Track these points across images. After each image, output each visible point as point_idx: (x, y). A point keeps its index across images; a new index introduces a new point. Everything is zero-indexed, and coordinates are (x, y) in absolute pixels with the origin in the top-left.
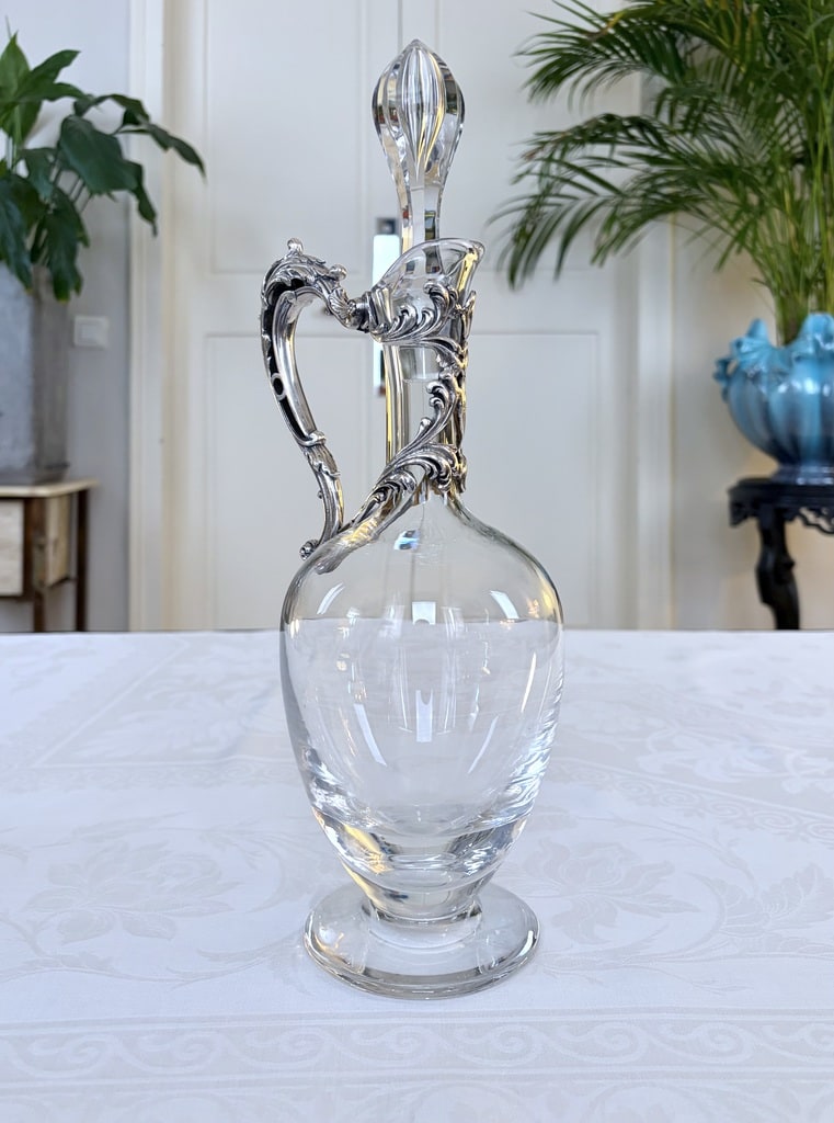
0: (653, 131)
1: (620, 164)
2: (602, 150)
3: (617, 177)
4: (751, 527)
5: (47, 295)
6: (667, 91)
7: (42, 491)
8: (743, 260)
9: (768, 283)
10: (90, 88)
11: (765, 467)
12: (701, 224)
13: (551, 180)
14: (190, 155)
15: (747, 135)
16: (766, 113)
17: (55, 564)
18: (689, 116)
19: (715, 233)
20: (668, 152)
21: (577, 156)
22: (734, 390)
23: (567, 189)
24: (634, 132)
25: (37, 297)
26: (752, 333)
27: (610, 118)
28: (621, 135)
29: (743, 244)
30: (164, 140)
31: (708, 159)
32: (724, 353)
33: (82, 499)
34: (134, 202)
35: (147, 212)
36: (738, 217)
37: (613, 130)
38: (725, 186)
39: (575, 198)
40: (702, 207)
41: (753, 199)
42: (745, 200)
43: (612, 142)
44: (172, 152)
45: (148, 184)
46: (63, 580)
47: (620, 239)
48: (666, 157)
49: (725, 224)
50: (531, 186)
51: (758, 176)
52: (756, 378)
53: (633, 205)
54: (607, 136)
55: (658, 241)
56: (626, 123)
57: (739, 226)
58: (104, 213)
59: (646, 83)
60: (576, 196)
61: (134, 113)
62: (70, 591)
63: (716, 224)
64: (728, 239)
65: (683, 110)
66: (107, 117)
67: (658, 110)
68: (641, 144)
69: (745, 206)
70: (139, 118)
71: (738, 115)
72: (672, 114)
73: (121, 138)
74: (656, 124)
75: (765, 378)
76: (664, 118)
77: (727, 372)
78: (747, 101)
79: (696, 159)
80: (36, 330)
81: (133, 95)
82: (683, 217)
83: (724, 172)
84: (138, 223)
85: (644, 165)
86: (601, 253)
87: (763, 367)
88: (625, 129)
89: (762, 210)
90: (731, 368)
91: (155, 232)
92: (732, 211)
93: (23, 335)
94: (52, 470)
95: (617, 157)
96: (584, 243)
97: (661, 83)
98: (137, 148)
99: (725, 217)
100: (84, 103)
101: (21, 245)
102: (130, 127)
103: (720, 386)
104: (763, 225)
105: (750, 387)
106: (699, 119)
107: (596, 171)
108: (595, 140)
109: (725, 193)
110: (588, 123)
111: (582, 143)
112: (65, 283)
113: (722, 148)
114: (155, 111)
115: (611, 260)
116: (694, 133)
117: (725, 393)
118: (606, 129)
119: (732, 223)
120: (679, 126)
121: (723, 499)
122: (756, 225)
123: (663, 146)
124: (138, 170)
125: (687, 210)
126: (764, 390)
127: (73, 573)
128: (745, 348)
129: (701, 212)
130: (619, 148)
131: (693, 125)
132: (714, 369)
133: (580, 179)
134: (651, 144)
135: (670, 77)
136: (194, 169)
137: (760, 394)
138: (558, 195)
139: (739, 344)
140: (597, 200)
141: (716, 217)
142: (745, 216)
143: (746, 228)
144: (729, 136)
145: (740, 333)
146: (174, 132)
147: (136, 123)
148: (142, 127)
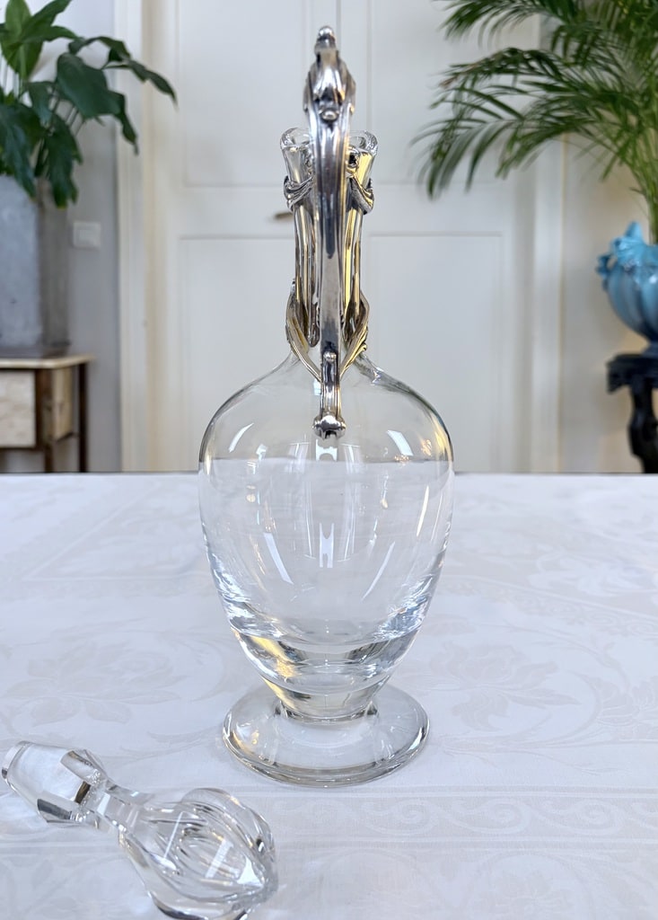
0: (550, 63)
1: (521, 92)
2: (506, 79)
3: (520, 103)
4: (625, 393)
5: (49, 203)
6: (561, 29)
7: (49, 364)
8: (623, 173)
9: (643, 192)
10: (82, 32)
11: (637, 344)
12: (587, 142)
13: (464, 106)
14: (163, 85)
15: (628, 66)
16: (644, 47)
17: (61, 422)
18: (579, 50)
19: (599, 149)
20: (562, 81)
21: (486, 85)
22: (613, 281)
23: (477, 114)
24: (534, 64)
25: (41, 205)
26: (629, 234)
27: (513, 51)
28: (523, 66)
29: (624, 160)
30: (142, 73)
31: (595, 87)
32: (605, 250)
33: (82, 371)
34: (119, 126)
35: (130, 135)
36: (619, 136)
37: (515, 62)
38: (609, 110)
39: (483, 122)
40: (589, 127)
41: (633, 120)
42: (626, 121)
43: (515, 72)
44: (148, 84)
45: (130, 111)
46: (69, 435)
47: (520, 156)
48: (560, 85)
49: (608, 142)
50: (446, 112)
51: (637, 102)
52: (632, 271)
53: (530, 127)
54: (511, 67)
55: (552, 157)
56: (527, 56)
57: (620, 143)
58: (94, 134)
59: (544, 23)
60: (484, 120)
61: (117, 52)
62: (74, 443)
63: (600, 142)
64: (611, 155)
65: (574, 45)
66: (96, 55)
67: (554, 45)
68: (540, 74)
69: (626, 127)
70: (122, 56)
71: (621, 49)
72: (565, 48)
73: (107, 73)
74: (552, 57)
75: (639, 271)
76: (559, 51)
77: (607, 266)
78: (629, 36)
79: (585, 87)
80: (41, 232)
81: (117, 37)
82: (574, 137)
83: (608, 98)
84: (123, 144)
85: (542, 93)
86: (504, 167)
87: (638, 262)
88: (526, 61)
89: (640, 130)
90: (611, 263)
91: (136, 151)
92: (616, 129)
93: (30, 236)
94: (58, 347)
95: (519, 86)
96: (491, 159)
97: (556, 22)
98: (120, 81)
99: (609, 136)
100: (77, 44)
101: (26, 161)
102: (114, 63)
103: (601, 278)
104: (640, 143)
105: (627, 280)
106: (588, 53)
107: (502, 99)
108: (501, 71)
109: (609, 116)
110: (495, 56)
111: (489, 74)
112: (63, 194)
113: (608, 79)
114: (135, 49)
115: (513, 173)
116: (584, 65)
117: (606, 285)
118: (509, 61)
119: (615, 141)
120: (572, 60)
121: (602, 371)
122: (635, 144)
123: (557, 75)
124: (121, 99)
125: (577, 131)
126: (637, 280)
127: (76, 430)
128: (623, 246)
129: (588, 133)
130: (521, 78)
131: (582, 59)
132: (597, 263)
133: (488, 105)
134: (548, 75)
135: (563, 18)
136: (167, 97)
137: (635, 284)
138: (469, 120)
139: (618, 243)
140: (502, 123)
141: (601, 136)
142: (626, 136)
143: (626, 145)
144: (613, 67)
145: (619, 233)
146: (150, 67)
147: (119, 60)
148: (124, 63)
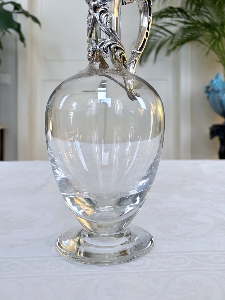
0: (185, 13)
1: (175, 25)
2: (168, 20)
3: (173, 29)
4: (217, 139)
9: (221, 62)
11: (220, 121)
13: (153, 31)
14: (35, 20)
15: (214, 14)
16: (220, 6)
18: (196, 9)
20: (189, 20)
21: (160, 22)
22: (211, 96)
23: (158, 34)
24: (179, 13)
26: (217, 77)
27: (171, 8)
28: (175, 14)
29: (213, 49)
30: (27, 14)
31: (202, 22)
32: (208, 84)
33: (2, 133)
34: (18, 36)
35: (22, 39)
37: (172, 13)
38: (208, 32)
39: (160, 37)
40: (200, 39)
41: (216, 34)
42: (214, 34)
43: (172, 17)
44: (29, 19)
45: (23, 29)
47: (174, 48)
48: (189, 22)
49: (207, 43)
51: (218, 28)
52: (218, 91)
53: (178, 38)
54: (171, 15)
55: (186, 50)
56: (176, 10)
57: (212, 43)
61: (17, 7)
64: (207, 49)
65: (194, 7)
66: (9, 8)
67: (186, 6)
68: (181, 17)
69: (214, 37)
70: (19, 8)
71: (212, 7)
72: (191, 8)
73: (14, 15)
74: (186, 10)
75: (220, 92)
76: (188, 9)
77: (209, 90)
79: (198, 22)
81: (18, 2)
83: (207, 26)
84: (20, 43)
85: (182, 25)
86: (169, 52)
87: (220, 88)
88: (176, 12)
89: (219, 39)
90: (210, 89)
91: (25, 46)
92: (210, 38)
95: (174, 22)
96: (163, 51)
98: (19, 18)
99: (207, 41)
100: (3, 4)
102: (16, 11)
103: (206, 95)
104: (220, 43)
105: (216, 95)
106: (199, 10)
107: (167, 28)
108: (166, 16)
110: (164, 9)
111: (162, 17)
113: (207, 21)
114: (25, 7)
115: (172, 54)
116: (198, 14)
117: (208, 98)
118: (170, 12)
119: (209, 43)
120: (193, 13)
121: (207, 131)
123: (188, 18)
124: (19, 25)
125: (196, 41)
126: (220, 95)
128: (215, 82)
129: (200, 41)
130: (174, 19)
131: (198, 12)
132: (204, 89)
133: (162, 31)
134: (185, 18)
136: (36, 25)
137: (219, 97)
138: (155, 36)
139: (212, 81)
140: (167, 38)
141: (204, 41)
142: (214, 41)
143: (214, 44)
144: (209, 16)
145: (213, 77)
146: (31, 13)
147: (18, 9)
148: (20, 11)
